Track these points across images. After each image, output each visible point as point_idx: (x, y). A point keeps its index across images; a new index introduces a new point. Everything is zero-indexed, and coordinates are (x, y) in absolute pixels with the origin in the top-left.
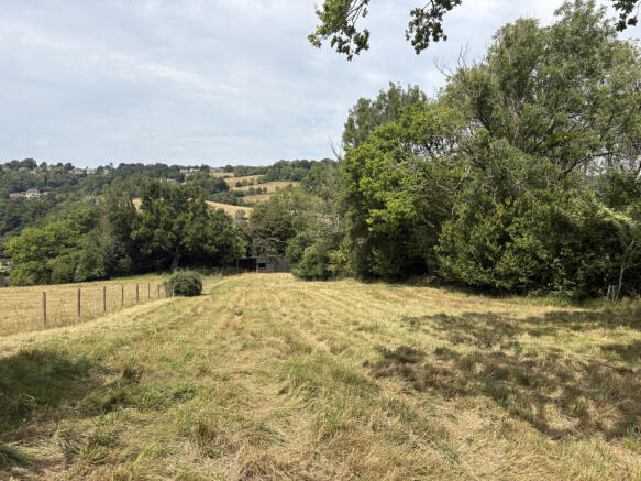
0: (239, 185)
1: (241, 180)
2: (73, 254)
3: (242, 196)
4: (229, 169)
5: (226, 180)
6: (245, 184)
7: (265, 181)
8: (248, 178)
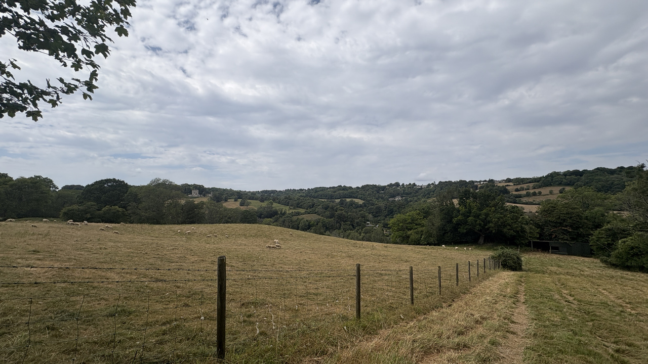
0: (517, 190)
1: (519, 187)
2: (420, 229)
3: (521, 197)
4: (509, 180)
5: (507, 187)
6: (522, 189)
7: (540, 187)
8: (525, 186)
